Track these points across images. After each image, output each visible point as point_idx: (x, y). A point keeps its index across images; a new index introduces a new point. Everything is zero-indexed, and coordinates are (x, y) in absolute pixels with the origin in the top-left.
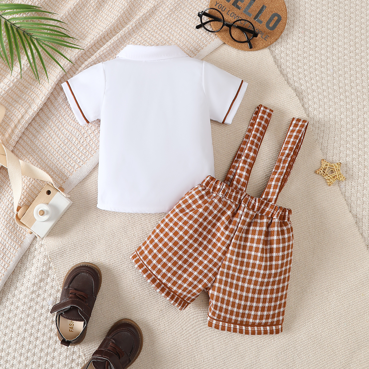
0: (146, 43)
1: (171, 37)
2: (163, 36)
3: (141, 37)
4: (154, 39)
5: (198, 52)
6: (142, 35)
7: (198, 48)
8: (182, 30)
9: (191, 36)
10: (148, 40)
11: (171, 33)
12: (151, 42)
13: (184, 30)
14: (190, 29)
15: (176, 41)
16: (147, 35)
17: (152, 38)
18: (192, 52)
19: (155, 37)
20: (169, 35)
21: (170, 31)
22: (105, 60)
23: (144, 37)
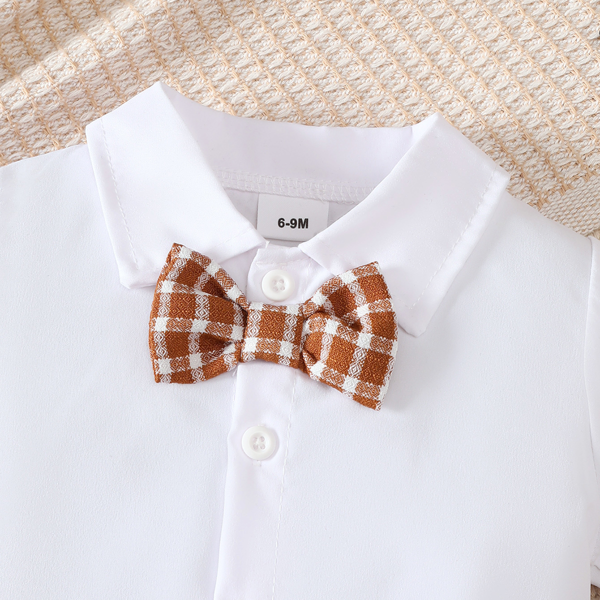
0: (293, 73)
1: (445, 57)
2: (401, 45)
3: (271, 35)
4: (346, 56)
5: (586, 177)
6: (282, 20)
7: (586, 150)
8: (513, 31)
9: (557, 73)
10: (311, 58)
11: (445, 35)
12: (321, 71)
13: (528, 32)
14: (562, 32)
15: (467, 82)
16: (311, 26)
17: (334, 45)
18: (547, 162)
19: (355, 46)
20: (432, 46)
21: (448, 22)
22: (40, 144)
23: (291, 33)
